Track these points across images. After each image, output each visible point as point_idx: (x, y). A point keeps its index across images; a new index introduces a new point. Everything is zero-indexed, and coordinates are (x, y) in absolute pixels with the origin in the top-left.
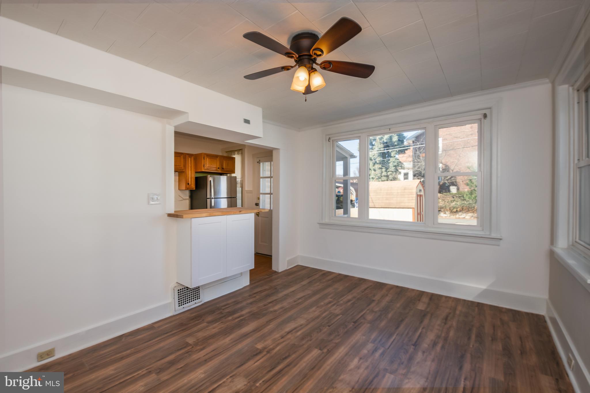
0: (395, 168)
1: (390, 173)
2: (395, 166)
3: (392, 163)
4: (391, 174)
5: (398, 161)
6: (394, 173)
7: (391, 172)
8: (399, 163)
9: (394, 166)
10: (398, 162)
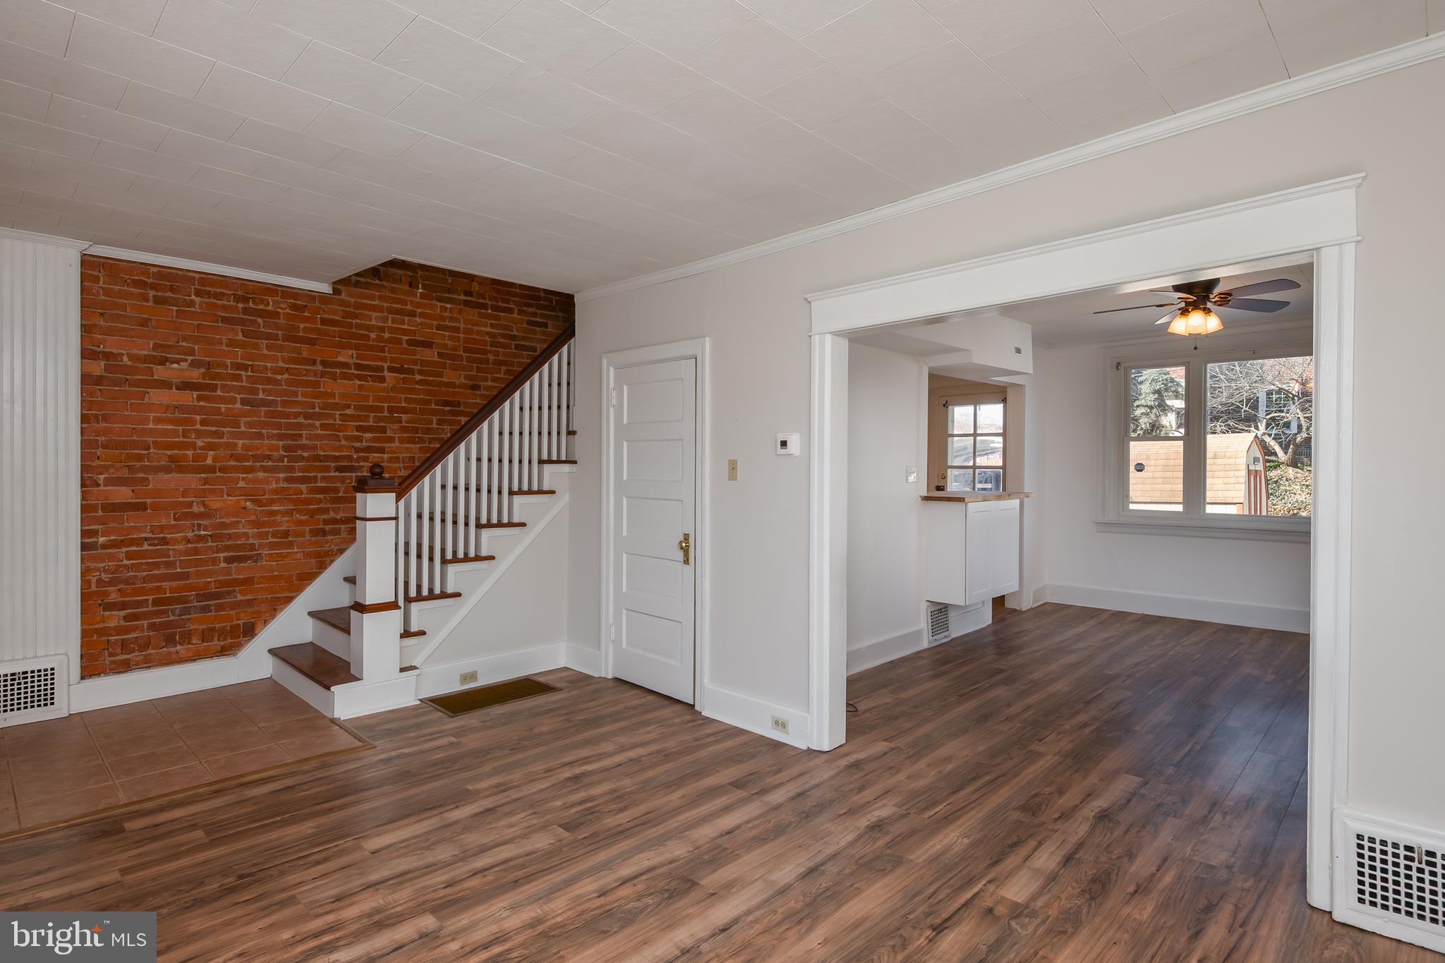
0: (1156, 396)
1: (1143, 410)
2: (1158, 392)
3: (1147, 384)
4: (1147, 414)
5: (1166, 377)
6: (1155, 411)
7: (1146, 408)
8: (1169, 385)
9: (1156, 392)
10: (1166, 380)
